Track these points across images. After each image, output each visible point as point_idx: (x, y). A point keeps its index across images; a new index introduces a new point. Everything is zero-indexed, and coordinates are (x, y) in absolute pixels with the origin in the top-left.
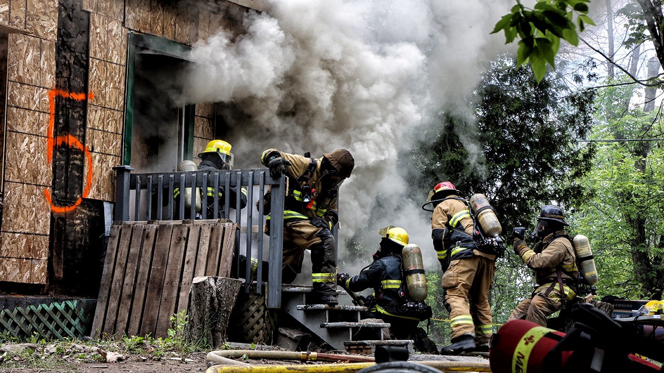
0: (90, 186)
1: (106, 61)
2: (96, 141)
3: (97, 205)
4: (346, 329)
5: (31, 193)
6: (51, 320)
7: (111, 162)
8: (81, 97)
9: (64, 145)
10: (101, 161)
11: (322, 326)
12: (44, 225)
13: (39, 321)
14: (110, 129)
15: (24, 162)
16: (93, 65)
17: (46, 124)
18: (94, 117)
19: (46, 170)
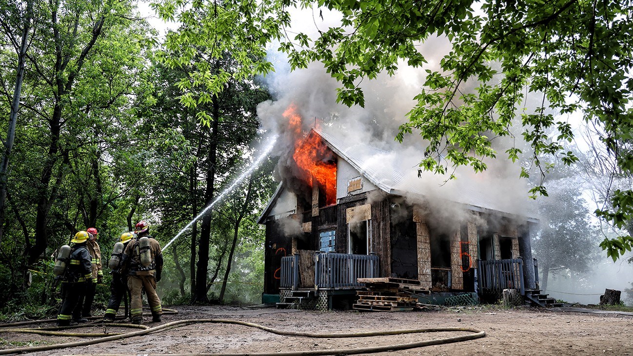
0: (471, 265)
1: (472, 234)
2: (471, 253)
3: (473, 270)
4: (544, 301)
5: (458, 267)
6: (465, 298)
7: (475, 258)
8: (467, 243)
9: (464, 255)
10: (473, 258)
11: (538, 300)
12: (461, 275)
13: (463, 299)
14: (475, 250)
15: (455, 260)
16: (469, 235)
17: (460, 251)
18: (470, 247)
19: (460, 261)
